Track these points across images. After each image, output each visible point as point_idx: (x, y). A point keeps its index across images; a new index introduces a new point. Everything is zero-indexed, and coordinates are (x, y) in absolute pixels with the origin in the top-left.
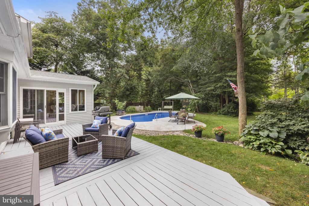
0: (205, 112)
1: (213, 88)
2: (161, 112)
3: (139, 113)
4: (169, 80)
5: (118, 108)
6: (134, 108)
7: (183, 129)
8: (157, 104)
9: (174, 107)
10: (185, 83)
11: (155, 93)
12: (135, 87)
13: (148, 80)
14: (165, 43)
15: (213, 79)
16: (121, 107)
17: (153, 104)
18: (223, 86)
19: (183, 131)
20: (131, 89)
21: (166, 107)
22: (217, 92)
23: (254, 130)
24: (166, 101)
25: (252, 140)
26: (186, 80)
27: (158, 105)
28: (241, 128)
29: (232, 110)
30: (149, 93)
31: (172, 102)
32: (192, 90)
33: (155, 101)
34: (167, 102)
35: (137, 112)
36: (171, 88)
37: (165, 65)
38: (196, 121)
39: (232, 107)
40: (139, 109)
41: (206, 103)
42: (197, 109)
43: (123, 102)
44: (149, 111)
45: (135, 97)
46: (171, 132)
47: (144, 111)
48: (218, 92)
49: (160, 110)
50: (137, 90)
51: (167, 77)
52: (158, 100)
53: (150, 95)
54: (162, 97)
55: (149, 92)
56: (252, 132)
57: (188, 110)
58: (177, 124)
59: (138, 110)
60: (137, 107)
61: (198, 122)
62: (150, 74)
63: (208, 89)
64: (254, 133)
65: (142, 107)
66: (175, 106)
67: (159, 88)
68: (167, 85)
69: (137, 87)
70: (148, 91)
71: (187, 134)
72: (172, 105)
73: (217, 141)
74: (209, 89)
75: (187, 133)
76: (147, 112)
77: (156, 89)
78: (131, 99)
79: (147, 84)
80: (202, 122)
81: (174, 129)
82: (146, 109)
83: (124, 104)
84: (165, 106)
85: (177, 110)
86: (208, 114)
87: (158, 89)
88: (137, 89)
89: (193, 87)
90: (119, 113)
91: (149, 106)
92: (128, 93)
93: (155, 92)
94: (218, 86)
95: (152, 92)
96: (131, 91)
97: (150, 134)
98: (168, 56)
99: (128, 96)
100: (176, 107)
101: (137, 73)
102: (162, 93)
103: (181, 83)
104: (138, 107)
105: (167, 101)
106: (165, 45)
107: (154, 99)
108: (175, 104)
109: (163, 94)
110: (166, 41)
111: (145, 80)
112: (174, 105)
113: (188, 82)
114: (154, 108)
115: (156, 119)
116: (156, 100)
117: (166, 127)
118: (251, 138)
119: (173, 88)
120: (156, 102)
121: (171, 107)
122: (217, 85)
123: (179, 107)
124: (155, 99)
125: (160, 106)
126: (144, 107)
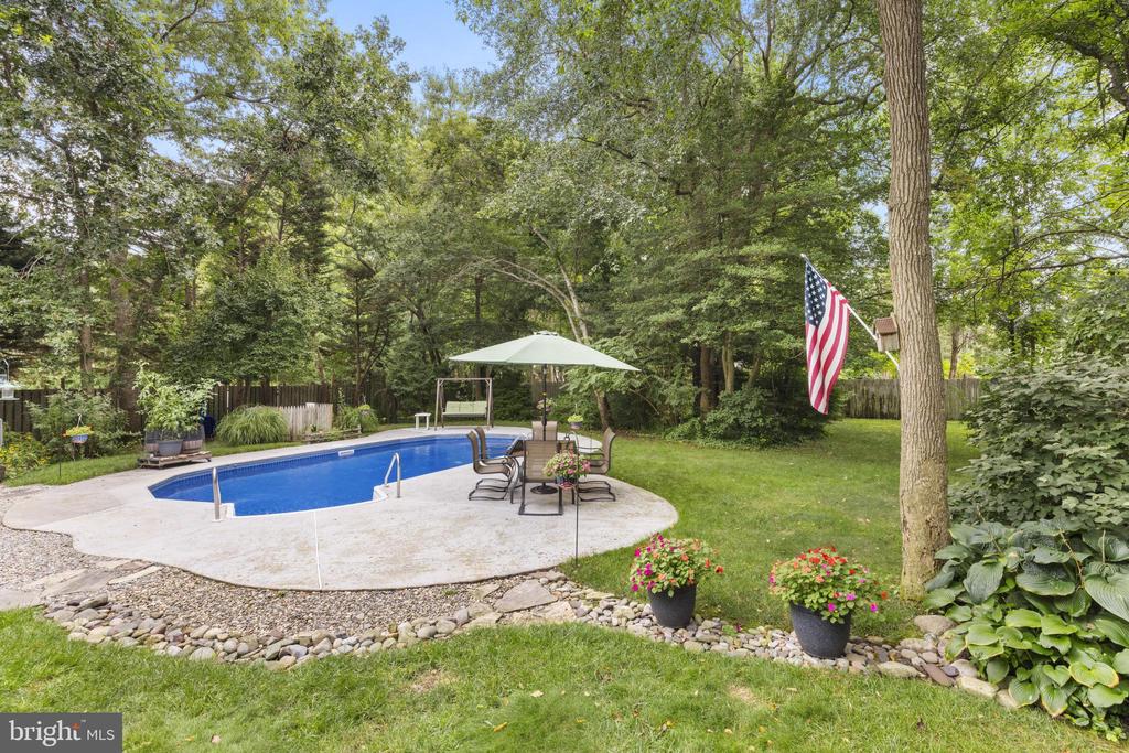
0: (638, 429)
1: (678, 314)
2: (427, 432)
3: (306, 443)
4: (470, 270)
5: (152, 424)
6: (273, 419)
7: (562, 552)
8: (407, 395)
9: (495, 406)
10: (545, 292)
11: (401, 340)
12: (281, 303)
13: (360, 274)
14: (447, 94)
15: (677, 271)
16: (179, 412)
17: (390, 392)
18: (724, 305)
19: (559, 568)
20: (256, 313)
21: (453, 408)
22: (699, 335)
23: (1035, 569)
24: (456, 379)
25: (1045, 642)
26: (550, 280)
27: (415, 397)
28: (922, 543)
29: (755, 420)
30: (370, 339)
31: (483, 385)
32: (577, 326)
33: (401, 378)
34: (459, 383)
35: (291, 439)
36: (478, 314)
37: (447, 198)
38: (614, 483)
39: (753, 405)
40: (305, 422)
41: (644, 389)
42: (602, 414)
43: (192, 381)
44: (366, 432)
45: (283, 358)
46: (489, 588)
47: (335, 431)
48: (704, 333)
49: (423, 420)
50: (292, 317)
51: (463, 258)
52: (412, 370)
53: (372, 346)
54: (436, 357)
55: (370, 332)
56: (1027, 583)
57: (570, 424)
58: (521, 512)
59: (300, 427)
60: (291, 410)
61: (626, 486)
62: (370, 239)
63: (653, 318)
64: (1045, 592)
65: (327, 409)
66: (500, 399)
67: (420, 314)
68: (457, 299)
69: (296, 299)
70: (365, 328)
71: (595, 601)
72: (483, 397)
73: (808, 649)
74: (663, 317)
75: (592, 593)
76: (352, 435)
77: (407, 317)
78: (256, 368)
79: (358, 293)
80: (644, 487)
81: (506, 559)
82: (348, 423)
83: (198, 395)
84: (449, 404)
85: (506, 418)
86: (652, 439)
87: (415, 317)
88: (295, 312)
89: (583, 312)
90: (158, 454)
91: (365, 406)
92: (238, 331)
93: (401, 334)
94: (704, 305)
95: (387, 334)
96: (260, 320)
97: (324, 644)
98: (464, 151)
99: (237, 348)
100: (505, 405)
101: (300, 231)
102: (433, 338)
103: (527, 296)
104: (300, 409)
105: (463, 379)
106: (447, 106)
107: (395, 367)
108: (497, 391)
109: (442, 343)
110: (452, 88)
111: (349, 271)
112: (494, 395)
113: (562, 287)
114: (394, 410)
115: (393, 485)
116: (404, 373)
117: (452, 542)
118: (1036, 632)
119: (488, 316)
120: (405, 383)
121: (480, 407)
122: (697, 301)
123: (519, 405)
124: (402, 367)
125: (426, 401)
126: (335, 411)
